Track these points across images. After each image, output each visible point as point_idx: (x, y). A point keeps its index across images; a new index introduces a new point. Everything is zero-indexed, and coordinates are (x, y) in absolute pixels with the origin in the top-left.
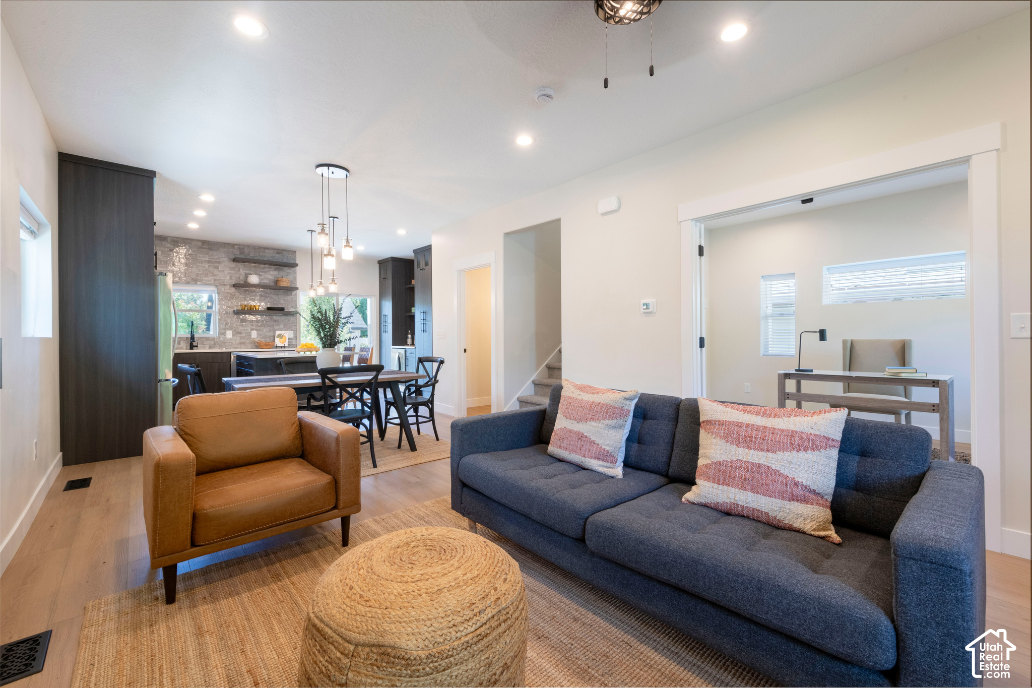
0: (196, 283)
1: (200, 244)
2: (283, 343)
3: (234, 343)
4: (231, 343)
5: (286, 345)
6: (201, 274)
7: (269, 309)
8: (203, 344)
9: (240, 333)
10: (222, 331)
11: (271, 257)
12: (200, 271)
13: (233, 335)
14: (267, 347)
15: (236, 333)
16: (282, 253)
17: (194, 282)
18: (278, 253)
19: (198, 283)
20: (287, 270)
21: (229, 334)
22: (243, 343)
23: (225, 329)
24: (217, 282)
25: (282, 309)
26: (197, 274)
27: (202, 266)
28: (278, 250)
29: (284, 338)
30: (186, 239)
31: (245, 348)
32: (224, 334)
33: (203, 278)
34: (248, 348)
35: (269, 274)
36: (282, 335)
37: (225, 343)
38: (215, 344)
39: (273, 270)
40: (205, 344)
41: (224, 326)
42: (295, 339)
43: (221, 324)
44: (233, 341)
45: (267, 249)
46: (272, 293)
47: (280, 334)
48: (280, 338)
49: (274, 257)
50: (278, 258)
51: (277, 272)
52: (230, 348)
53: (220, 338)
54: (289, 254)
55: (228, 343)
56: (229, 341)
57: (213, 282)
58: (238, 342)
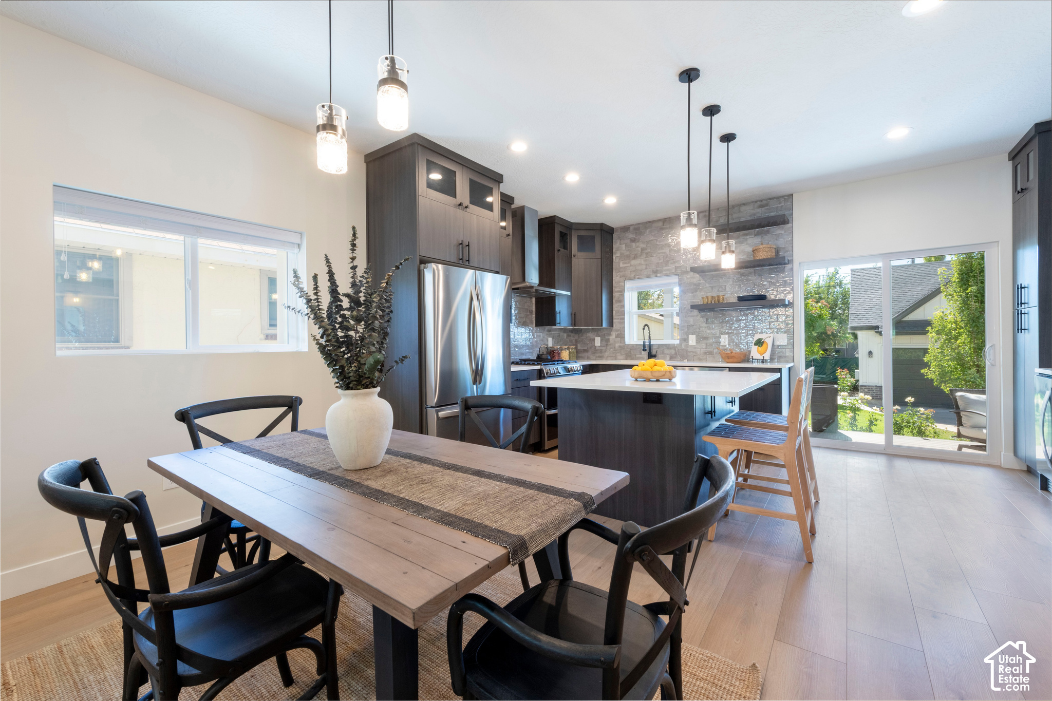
0: (656, 276)
1: (660, 224)
2: (761, 354)
3: (699, 353)
4: (695, 352)
5: (767, 356)
6: (661, 263)
7: (741, 299)
8: (663, 353)
9: (706, 338)
10: (685, 337)
11: (750, 216)
12: (660, 260)
13: (698, 341)
14: (731, 360)
15: (701, 338)
16: (767, 205)
17: (654, 275)
18: (761, 206)
19: (659, 275)
20: (777, 230)
21: (692, 340)
22: (711, 353)
23: (688, 334)
24: (678, 272)
25: (762, 298)
26: (658, 263)
27: (663, 253)
28: (762, 201)
29: (764, 345)
30: (646, 223)
31: (712, 361)
32: (685, 340)
33: (665, 268)
34: (717, 362)
35: (747, 244)
36: (763, 342)
37: (690, 352)
38: (676, 354)
39: (753, 236)
40: (665, 354)
41: (686, 330)
42: (790, 346)
43: (684, 326)
44: (699, 350)
45: (744, 204)
46: (750, 273)
47: (759, 339)
48: (759, 346)
49: (754, 214)
50: (761, 213)
51: (760, 237)
52: (694, 360)
53: (683, 347)
54: (780, 203)
55: (693, 352)
56: (694, 350)
57: (674, 271)
58: (705, 353)
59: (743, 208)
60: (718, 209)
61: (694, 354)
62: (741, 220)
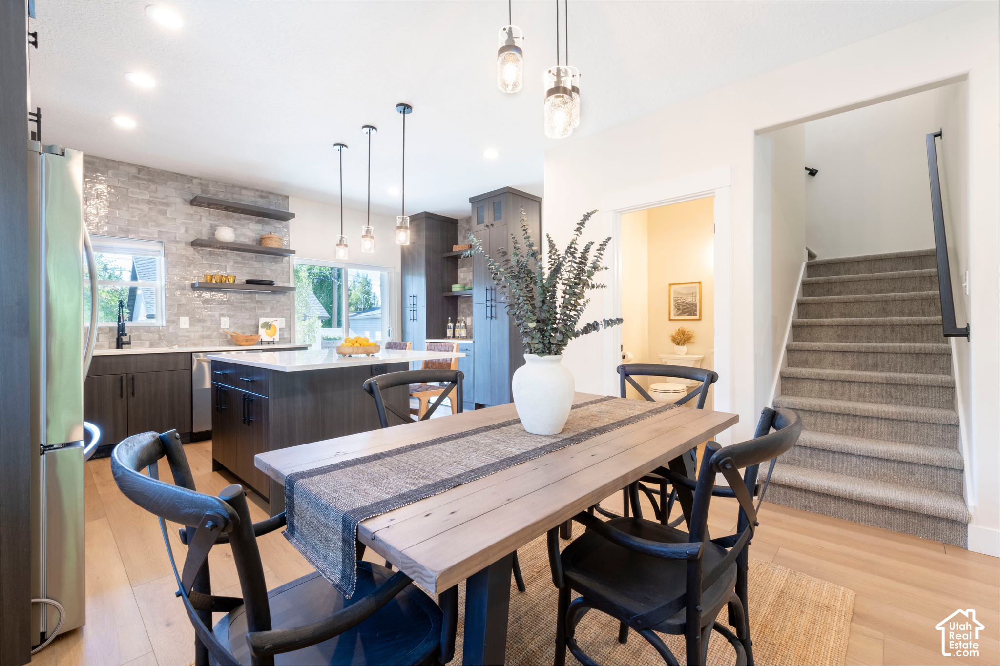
0: (127, 237)
1: (134, 171)
2: (271, 337)
3: (193, 337)
4: (188, 336)
5: (276, 338)
6: (136, 221)
7: (249, 282)
8: (139, 338)
9: (203, 321)
10: (173, 318)
11: (251, 201)
12: (133, 217)
13: (191, 324)
14: (249, 343)
15: (194, 321)
16: (267, 197)
17: (124, 235)
18: (261, 197)
19: (131, 236)
20: (275, 223)
21: (184, 323)
22: (209, 337)
23: (178, 315)
24: (163, 237)
25: (270, 283)
26: (129, 221)
27: (138, 209)
28: (262, 192)
29: (272, 328)
31: (210, 346)
32: (175, 322)
33: (140, 229)
34: (215, 345)
35: (249, 228)
36: (270, 325)
37: (182, 336)
38: (160, 339)
39: (254, 222)
40: (142, 340)
41: (176, 309)
42: (288, 330)
43: (171, 305)
44: (194, 334)
45: (245, 188)
46: (252, 258)
47: (266, 322)
48: (267, 329)
49: (256, 202)
50: (261, 203)
51: (261, 225)
52: (186, 346)
53: (171, 329)
54: (278, 200)
55: (185, 336)
56: (187, 334)
57: (156, 236)
58: (202, 337)
59: (244, 192)
60: (216, 182)
61: (187, 338)
62: (241, 203)
